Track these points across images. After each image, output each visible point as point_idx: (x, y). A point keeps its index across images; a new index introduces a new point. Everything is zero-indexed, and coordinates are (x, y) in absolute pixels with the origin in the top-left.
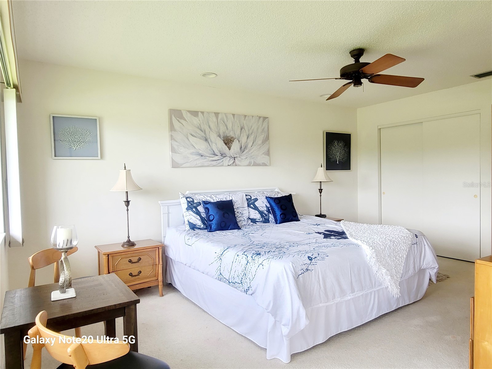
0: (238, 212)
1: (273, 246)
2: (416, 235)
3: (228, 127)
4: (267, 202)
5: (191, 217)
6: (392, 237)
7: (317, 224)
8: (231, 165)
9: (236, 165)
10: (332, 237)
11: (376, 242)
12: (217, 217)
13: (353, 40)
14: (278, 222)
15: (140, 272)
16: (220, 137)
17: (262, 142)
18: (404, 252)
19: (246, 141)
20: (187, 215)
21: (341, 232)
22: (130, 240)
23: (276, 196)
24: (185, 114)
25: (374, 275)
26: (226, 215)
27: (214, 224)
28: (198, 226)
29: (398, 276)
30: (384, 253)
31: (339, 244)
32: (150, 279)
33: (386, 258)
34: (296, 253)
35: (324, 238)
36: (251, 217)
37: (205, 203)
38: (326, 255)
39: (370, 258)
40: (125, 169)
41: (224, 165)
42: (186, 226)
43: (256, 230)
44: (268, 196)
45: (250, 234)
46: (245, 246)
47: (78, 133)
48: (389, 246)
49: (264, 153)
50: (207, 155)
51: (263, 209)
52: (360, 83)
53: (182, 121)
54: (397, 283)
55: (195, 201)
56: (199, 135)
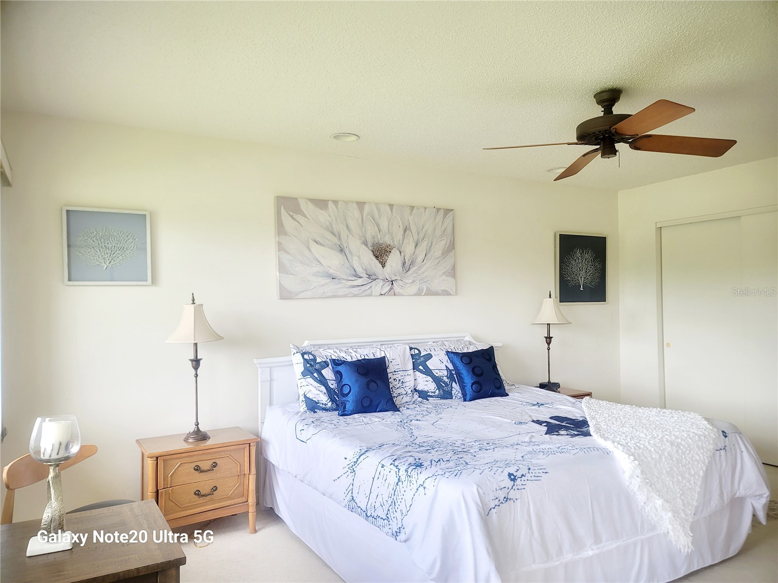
0: (394, 380)
1: (450, 448)
2: (723, 432)
3: (381, 227)
4: (449, 361)
5: (311, 388)
6: (674, 435)
7: (538, 403)
8: (385, 294)
9: (395, 295)
10: (563, 432)
11: (642, 446)
12: (355, 390)
13: (598, 74)
14: (468, 397)
15: (215, 489)
16: (366, 245)
17: (443, 254)
18: (699, 466)
19: (413, 251)
20: (302, 385)
21: (580, 421)
22: (200, 428)
23: (465, 351)
24: (304, 206)
25: (639, 509)
26: (373, 385)
27: (351, 401)
28: (323, 404)
29: (689, 512)
30: (660, 468)
31: (571, 448)
32: (233, 501)
33: (663, 477)
34: (487, 467)
35: (546, 434)
36: (419, 388)
37: (336, 363)
38: (543, 470)
39: (630, 478)
40: (194, 303)
41: (374, 294)
42: (301, 405)
43: (425, 413)
44: (450, 350)
45: (413, 422)
46: (398, 447)
47: (113, 239)
48: (668, 453)
49: (446, 272)
50: (343, 277)
51: (441, 374)
52: (614, 152)
53: (299, 217)
54: (686, 526)
55: (319, 360)
56: (330, 243)
